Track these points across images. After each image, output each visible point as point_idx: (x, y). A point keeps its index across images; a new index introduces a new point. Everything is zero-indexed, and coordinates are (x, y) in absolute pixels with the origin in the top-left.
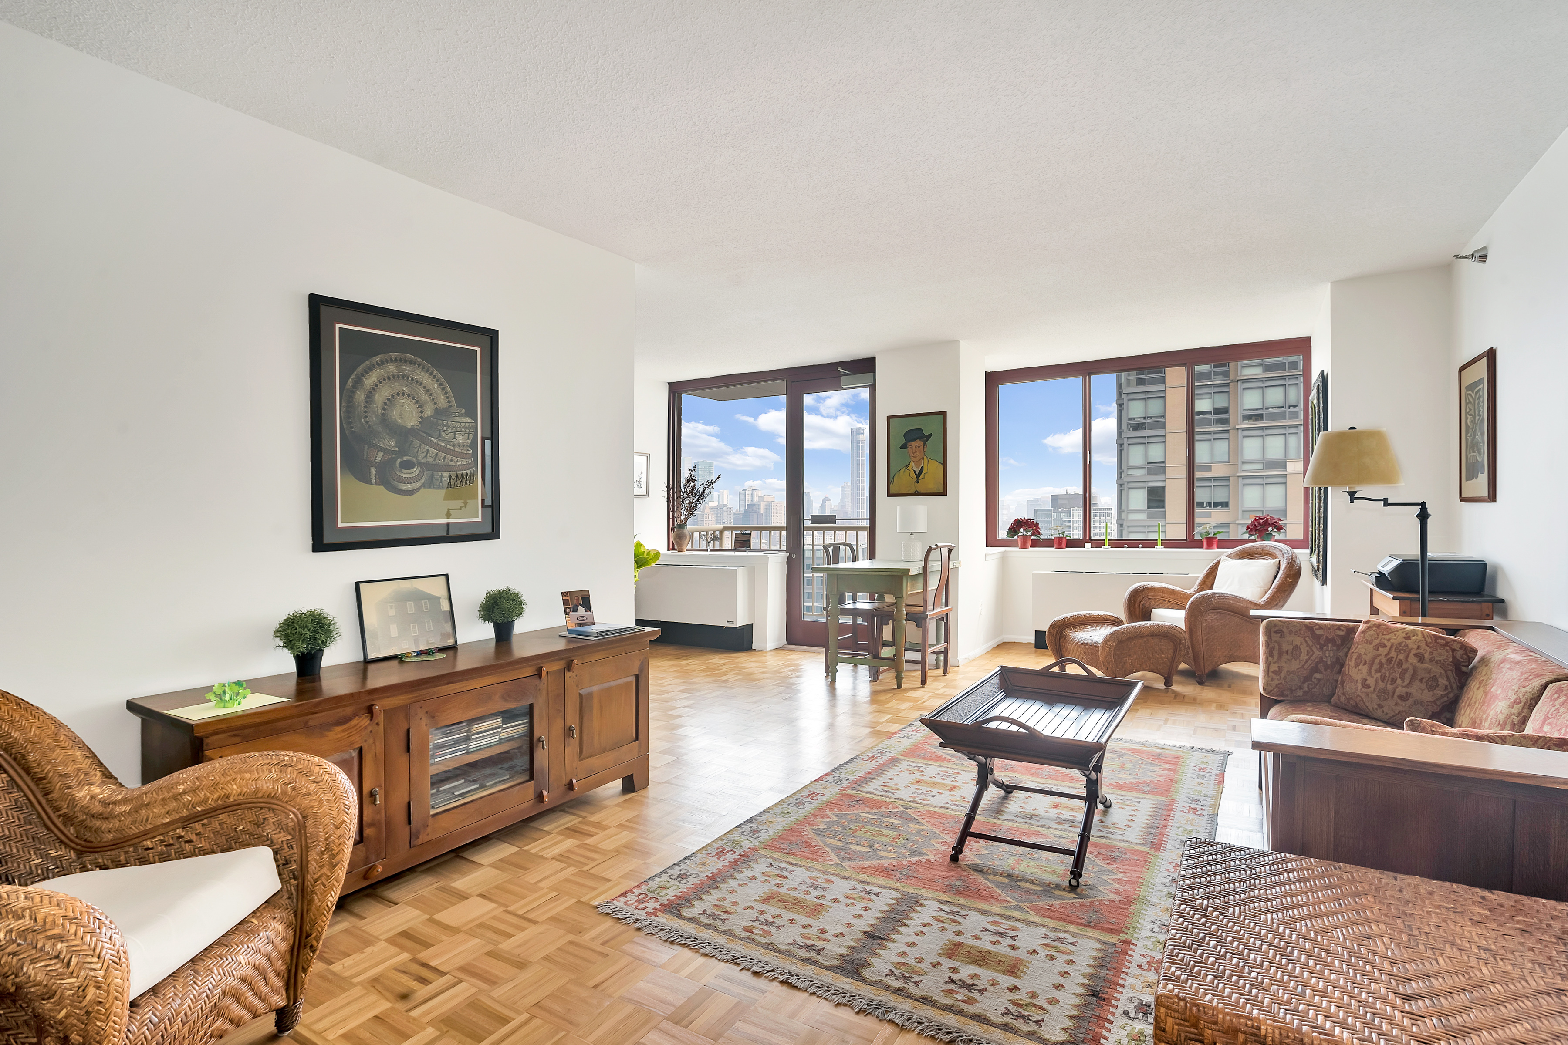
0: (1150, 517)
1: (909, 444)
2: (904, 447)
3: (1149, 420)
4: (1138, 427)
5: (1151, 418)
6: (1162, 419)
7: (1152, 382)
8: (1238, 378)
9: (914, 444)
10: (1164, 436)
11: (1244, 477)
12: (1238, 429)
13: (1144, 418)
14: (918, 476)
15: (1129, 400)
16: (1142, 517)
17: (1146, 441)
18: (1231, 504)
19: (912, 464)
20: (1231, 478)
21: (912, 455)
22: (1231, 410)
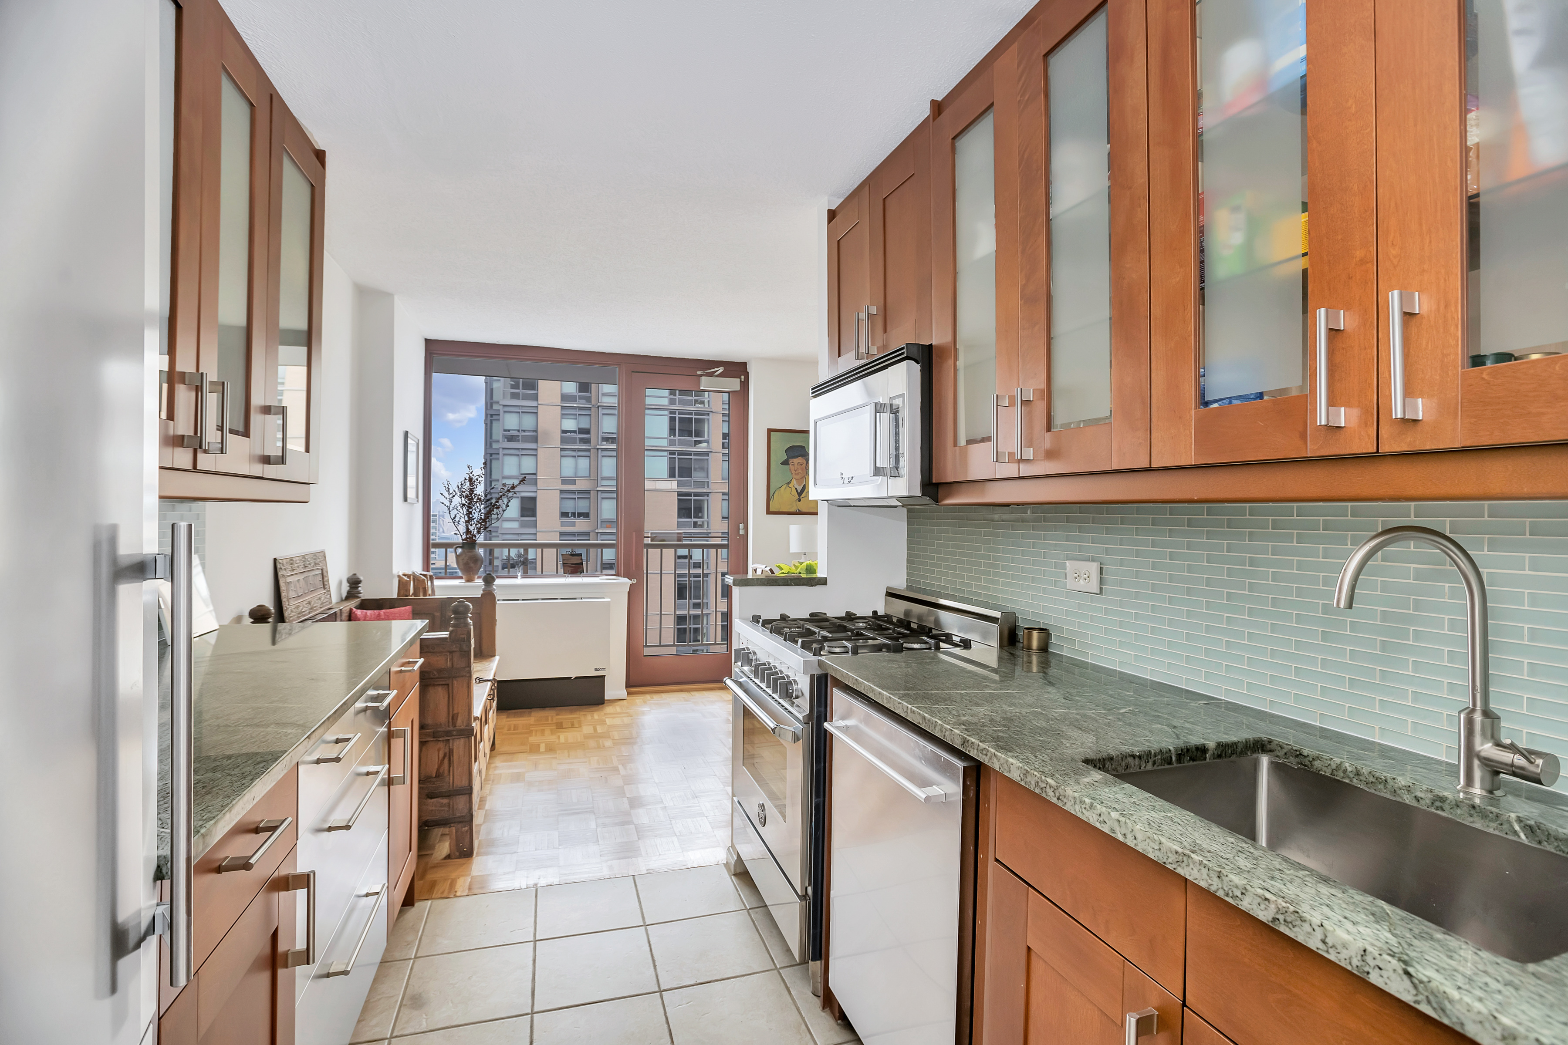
0: (523, 525)
1: (791, 461)
2: (785, 463)
3: (523, 433)
4: (511, 439)
5: (524, 431)
6: (534, 434)
7: (526, 397)
8: (599, 404)
9: (796, 461)
10: (537, 449)
11: (603, 492)
12: (598, 449)
13: (519, 431)
14: (800, 494)
15: (505, 412)
16: (515, 525)
17: (520, 453)
18: (591, 515)
19: (794, 482)
20: (591, 492)
21: (793, 472)
22: (592, 432)
